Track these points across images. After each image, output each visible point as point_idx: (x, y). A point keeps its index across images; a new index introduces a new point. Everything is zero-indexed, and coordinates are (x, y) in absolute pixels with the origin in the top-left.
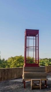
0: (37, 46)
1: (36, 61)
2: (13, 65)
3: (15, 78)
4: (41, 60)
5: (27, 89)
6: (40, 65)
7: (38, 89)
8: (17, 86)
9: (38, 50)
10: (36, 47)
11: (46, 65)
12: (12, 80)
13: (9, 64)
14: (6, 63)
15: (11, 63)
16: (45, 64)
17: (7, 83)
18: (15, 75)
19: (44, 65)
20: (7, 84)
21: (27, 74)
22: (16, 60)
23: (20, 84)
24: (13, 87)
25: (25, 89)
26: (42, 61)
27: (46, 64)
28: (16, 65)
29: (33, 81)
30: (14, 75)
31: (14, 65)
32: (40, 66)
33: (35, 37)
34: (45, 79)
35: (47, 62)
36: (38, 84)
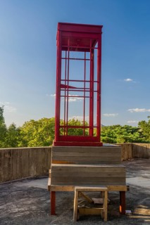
0: (96, 78)
1: (91, 127)
2: (35, 140)
3: (32, 175)
4: (106, 128)
5: (61, 218)
6: (104, 141)
7: (99, 217)
8: (32, 204)
9: (99, 92)
10: (92, 82)
11: (119, 140)
12: (21, 181)
13: (26, 137)
14: (19, 135)
15: (30, 134)
16: (115, 137)
17: (4, 194)
18: (32, 167)
19: (112, 142)
20: (3, 197)
21: (61, 169)
22: (43, 128)
23: (43, 199)
24: (17, 208)
25: (55, 219)
26: (109, 130)
27: (117, 140)
28: (43, 139)
29: (79, 192)
30: (30, 167)
31: (38, 141)
32: (104, 144)
33: (88, 54)
34: (121, 186)
35: (121, 134)
36: (96, 200)
